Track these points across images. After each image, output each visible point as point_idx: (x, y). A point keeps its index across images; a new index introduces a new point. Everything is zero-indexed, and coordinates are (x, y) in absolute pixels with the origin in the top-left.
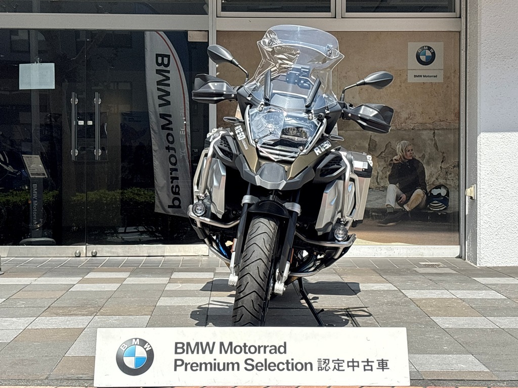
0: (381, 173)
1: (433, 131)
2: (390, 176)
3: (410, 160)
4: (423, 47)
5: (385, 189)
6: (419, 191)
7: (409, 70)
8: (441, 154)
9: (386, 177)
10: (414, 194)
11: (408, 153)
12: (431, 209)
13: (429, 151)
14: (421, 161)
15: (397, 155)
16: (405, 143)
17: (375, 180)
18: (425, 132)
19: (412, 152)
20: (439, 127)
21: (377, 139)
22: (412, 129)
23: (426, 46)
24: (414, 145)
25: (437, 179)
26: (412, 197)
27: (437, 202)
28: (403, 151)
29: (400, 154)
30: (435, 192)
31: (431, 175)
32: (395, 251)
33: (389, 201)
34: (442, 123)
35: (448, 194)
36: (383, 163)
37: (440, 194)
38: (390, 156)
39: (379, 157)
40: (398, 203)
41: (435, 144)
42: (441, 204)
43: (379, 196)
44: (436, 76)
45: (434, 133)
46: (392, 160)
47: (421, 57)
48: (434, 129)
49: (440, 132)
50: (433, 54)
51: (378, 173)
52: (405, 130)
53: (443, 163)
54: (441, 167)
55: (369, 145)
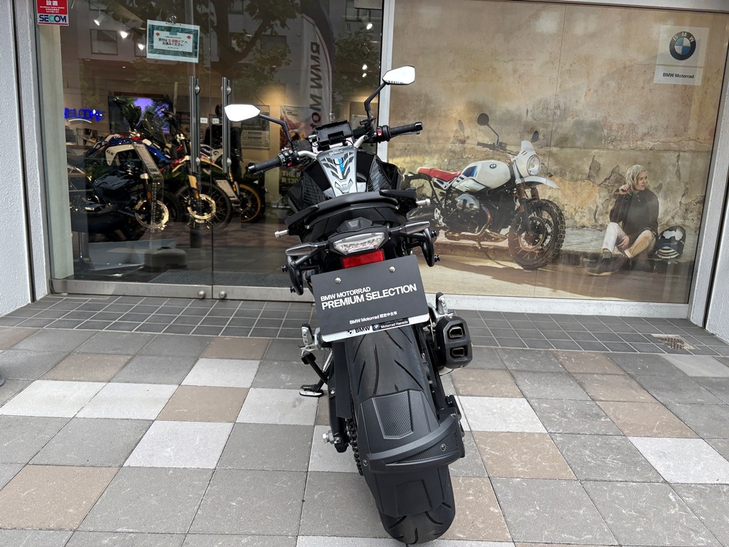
0: (601, 207)
1: (678, 154)
2: (612, 211)
3: (641, 191)
4: (681, 33)
5: (603, 228)
6: (646, 234)
7: (658, 65)
8: (683, 185)
9: (607, 213)
10: (641, 237)
11: (640, 182)
12: (660, 256)
13: (668, 180)
14: (656, 193)
15: (625, 184)
16: (638, 169)
17: (593, 216)
18: (666, 155)
19: (645, 181)
20: (686, 149)
21: (601, 161)
22: (650, 150)
23: (684, 32)
24: (650, 171)
25: (673, 218)
26: (637, 240)
27: (668, 248)
28: (633, 179)
29: (629, 182)
30: (668, 235)
31: (666, 212)
32: (606, 307)
33: (607, 244)
34: (691, 143)
35: (683, 238)
36: (605, 194)
37: (674, 237)
38: (616, 185)
39: (602, 185)
40: (618, 248)
41: (678, 171)
42: (673, 250)
43: (594, 237)
44: (692, 77)
45: (679, 156)
46: (618, 190)
47: (675, 47)
48: (679, 151)
49: (687, 154)
50: (693, 44)
51: (597, 207)
52: (641, 150)
53: (684, 198)
54: (680, 202)
55: (590, 168)
